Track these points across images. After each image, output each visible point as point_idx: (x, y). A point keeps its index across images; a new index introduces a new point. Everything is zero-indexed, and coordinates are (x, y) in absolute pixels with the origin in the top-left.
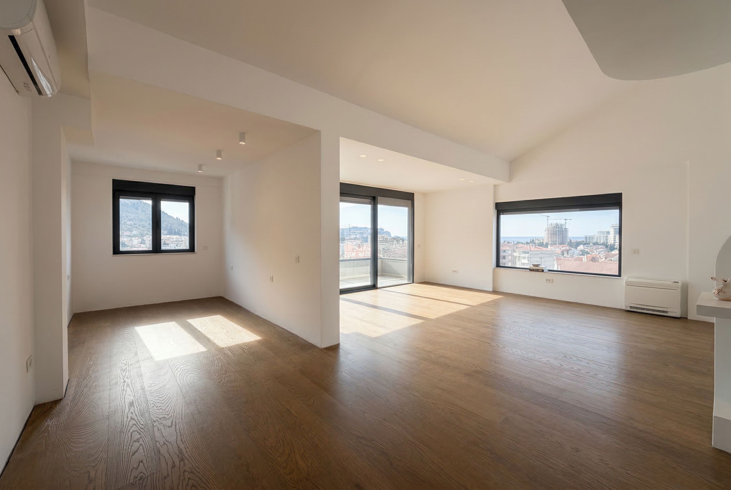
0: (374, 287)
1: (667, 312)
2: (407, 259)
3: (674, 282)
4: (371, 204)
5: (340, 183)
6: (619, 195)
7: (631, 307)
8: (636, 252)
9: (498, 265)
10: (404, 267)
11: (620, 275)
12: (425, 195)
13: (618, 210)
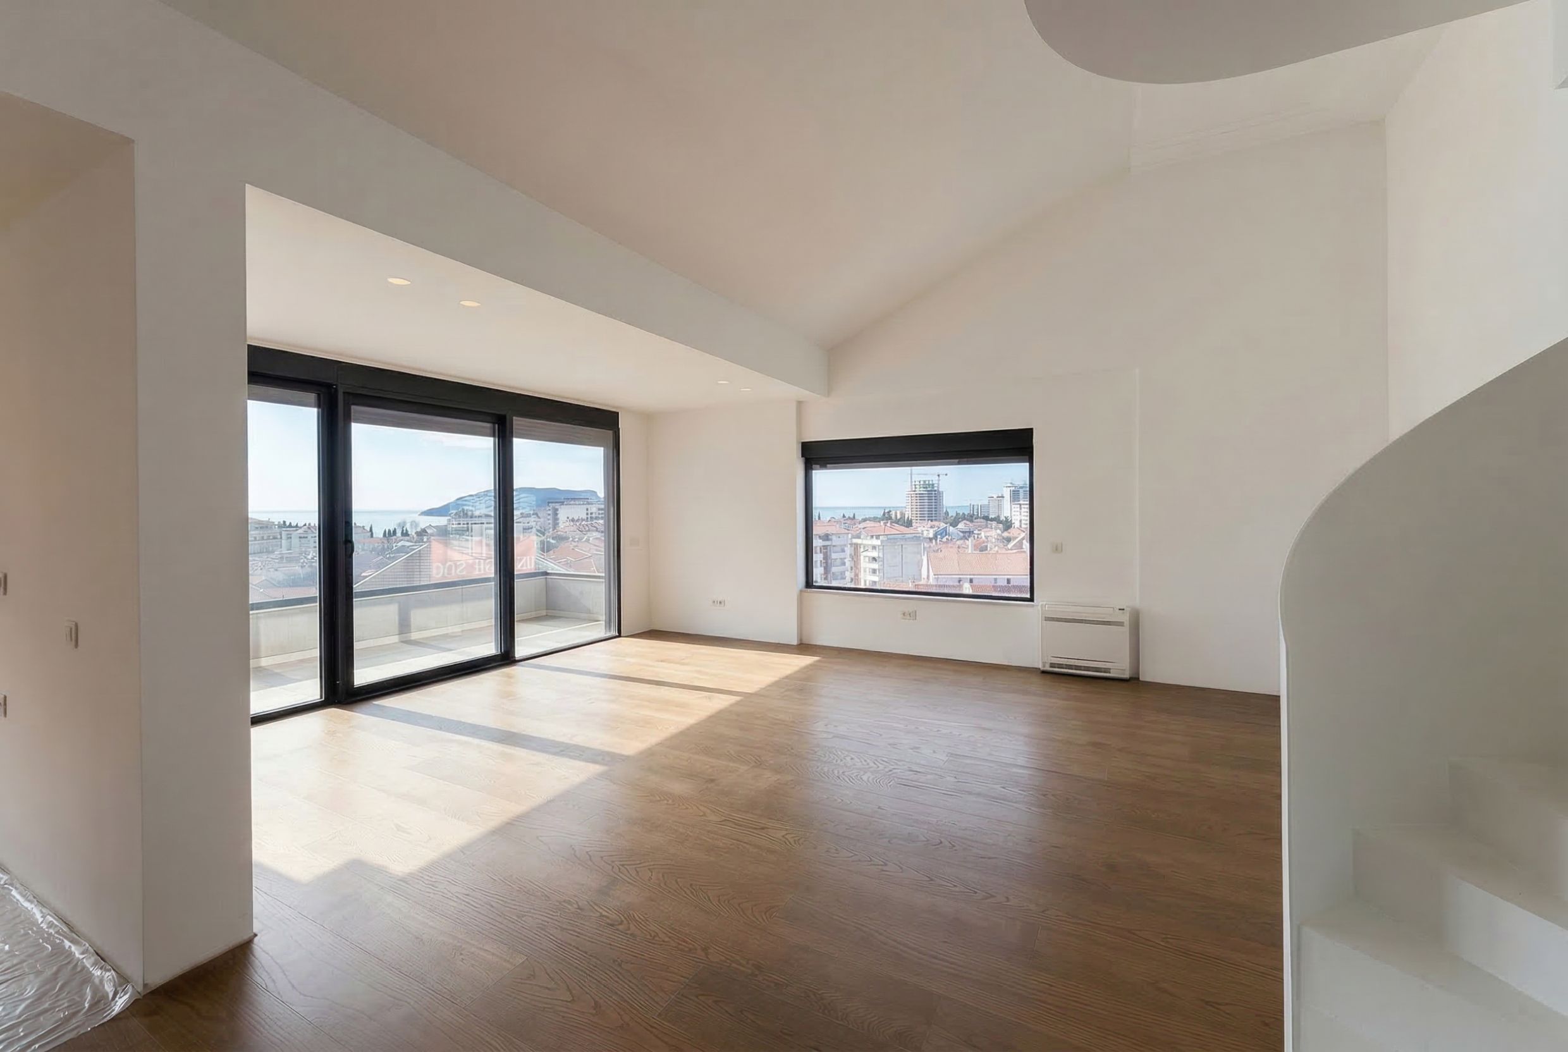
0: (506, 658)
1: (1107, 670)
2: (603, 575)
3: (1120, 609)
4: (494, 436)
5: (248, 345)
6: (1028, 433)
7: (1052, 665)
8: (1057, 549)
9: (809, 584)
10: (597, 595)
11: (1031, 599)
12: (649, 418)
13: (1028, 464)
